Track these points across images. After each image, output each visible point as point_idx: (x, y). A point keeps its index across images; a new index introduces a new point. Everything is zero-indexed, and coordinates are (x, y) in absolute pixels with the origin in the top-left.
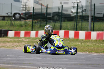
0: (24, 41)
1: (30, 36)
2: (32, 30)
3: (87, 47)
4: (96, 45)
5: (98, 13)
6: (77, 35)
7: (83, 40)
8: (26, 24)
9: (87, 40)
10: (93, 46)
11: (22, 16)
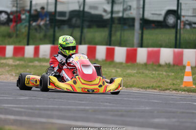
0: (9, 65)
1: (23, 54)
2: (28, 44)
3: (124, 77)
4: (143, 73)
5: (153, 12)
6: (110, 54)
7: (121, 64)
8: (18, 33)
9: (129, 64)
10: (137, 75)
11: (11, 17)
